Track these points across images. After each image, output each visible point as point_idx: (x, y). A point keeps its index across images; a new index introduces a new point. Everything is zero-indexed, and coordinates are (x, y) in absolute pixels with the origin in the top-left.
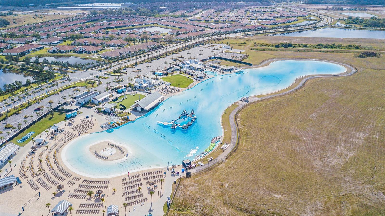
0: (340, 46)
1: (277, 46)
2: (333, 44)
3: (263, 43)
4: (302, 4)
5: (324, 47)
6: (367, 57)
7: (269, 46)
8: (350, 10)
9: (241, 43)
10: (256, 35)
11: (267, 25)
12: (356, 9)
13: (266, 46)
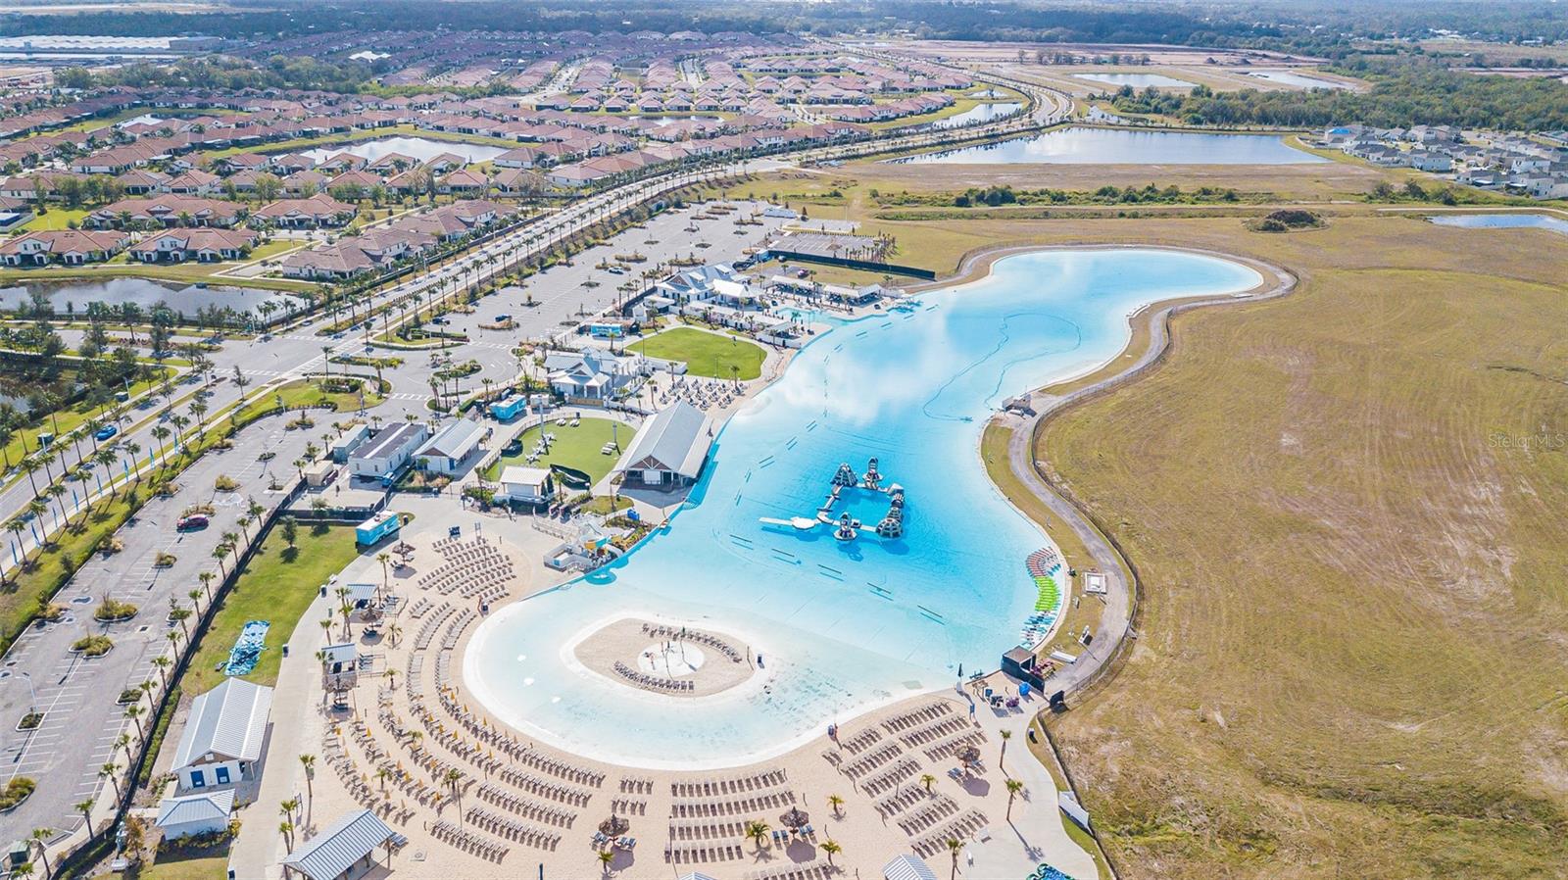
0: (1172, 195)
1: (962, 202)
2: (1149, 188)
3: (905, 193)
4: (916, 42)
5: (1125, 200)
6: (1291, 229)
7: (933, 202)
8: (1097, 62)
9: (823, 196)
10: (847, 161)
11: (858, 121)
12: (1115, 61)
13: (918, 201)
